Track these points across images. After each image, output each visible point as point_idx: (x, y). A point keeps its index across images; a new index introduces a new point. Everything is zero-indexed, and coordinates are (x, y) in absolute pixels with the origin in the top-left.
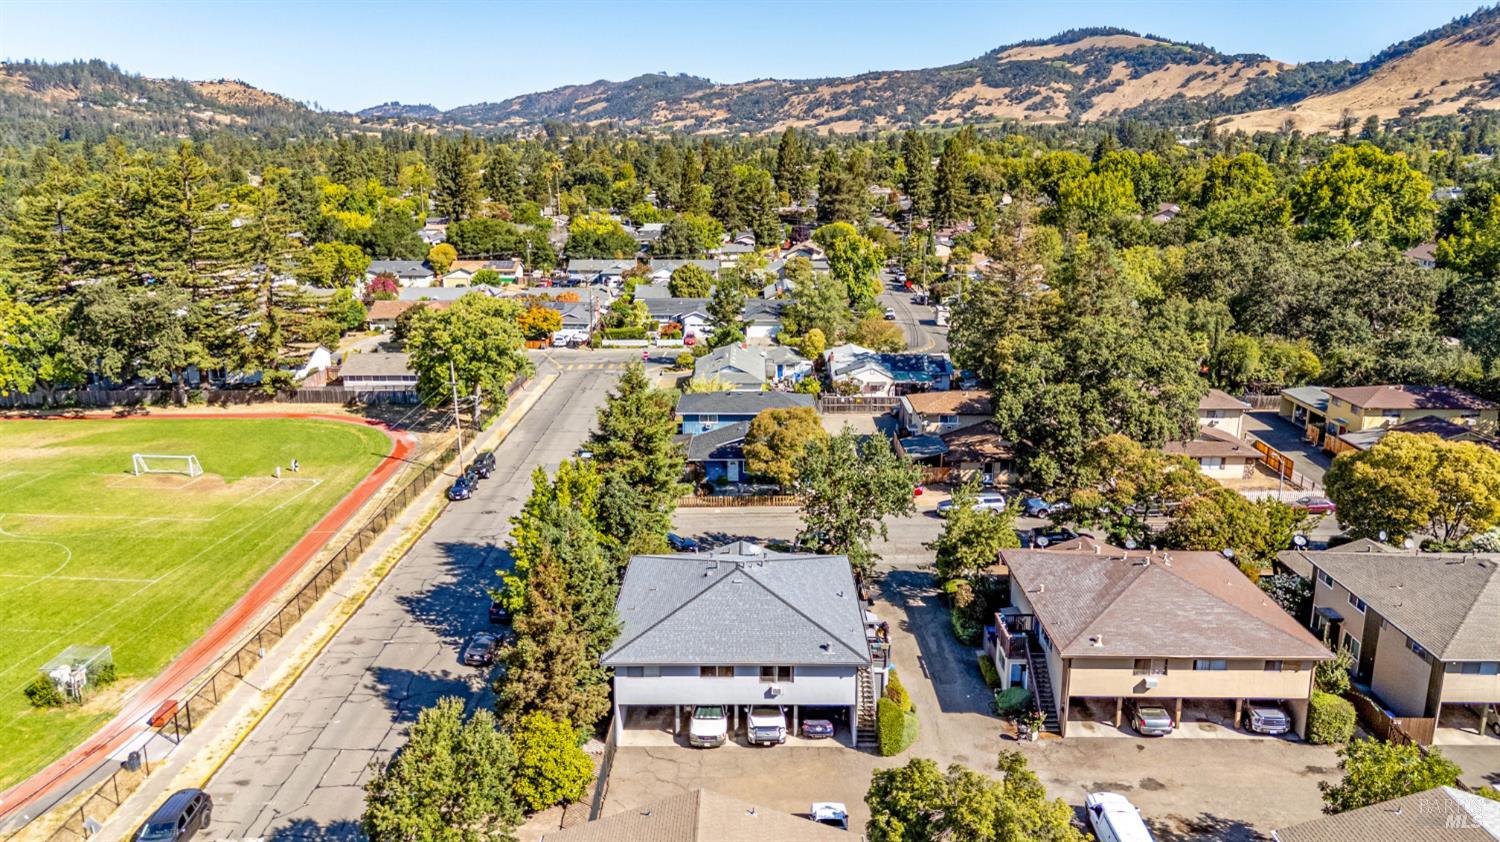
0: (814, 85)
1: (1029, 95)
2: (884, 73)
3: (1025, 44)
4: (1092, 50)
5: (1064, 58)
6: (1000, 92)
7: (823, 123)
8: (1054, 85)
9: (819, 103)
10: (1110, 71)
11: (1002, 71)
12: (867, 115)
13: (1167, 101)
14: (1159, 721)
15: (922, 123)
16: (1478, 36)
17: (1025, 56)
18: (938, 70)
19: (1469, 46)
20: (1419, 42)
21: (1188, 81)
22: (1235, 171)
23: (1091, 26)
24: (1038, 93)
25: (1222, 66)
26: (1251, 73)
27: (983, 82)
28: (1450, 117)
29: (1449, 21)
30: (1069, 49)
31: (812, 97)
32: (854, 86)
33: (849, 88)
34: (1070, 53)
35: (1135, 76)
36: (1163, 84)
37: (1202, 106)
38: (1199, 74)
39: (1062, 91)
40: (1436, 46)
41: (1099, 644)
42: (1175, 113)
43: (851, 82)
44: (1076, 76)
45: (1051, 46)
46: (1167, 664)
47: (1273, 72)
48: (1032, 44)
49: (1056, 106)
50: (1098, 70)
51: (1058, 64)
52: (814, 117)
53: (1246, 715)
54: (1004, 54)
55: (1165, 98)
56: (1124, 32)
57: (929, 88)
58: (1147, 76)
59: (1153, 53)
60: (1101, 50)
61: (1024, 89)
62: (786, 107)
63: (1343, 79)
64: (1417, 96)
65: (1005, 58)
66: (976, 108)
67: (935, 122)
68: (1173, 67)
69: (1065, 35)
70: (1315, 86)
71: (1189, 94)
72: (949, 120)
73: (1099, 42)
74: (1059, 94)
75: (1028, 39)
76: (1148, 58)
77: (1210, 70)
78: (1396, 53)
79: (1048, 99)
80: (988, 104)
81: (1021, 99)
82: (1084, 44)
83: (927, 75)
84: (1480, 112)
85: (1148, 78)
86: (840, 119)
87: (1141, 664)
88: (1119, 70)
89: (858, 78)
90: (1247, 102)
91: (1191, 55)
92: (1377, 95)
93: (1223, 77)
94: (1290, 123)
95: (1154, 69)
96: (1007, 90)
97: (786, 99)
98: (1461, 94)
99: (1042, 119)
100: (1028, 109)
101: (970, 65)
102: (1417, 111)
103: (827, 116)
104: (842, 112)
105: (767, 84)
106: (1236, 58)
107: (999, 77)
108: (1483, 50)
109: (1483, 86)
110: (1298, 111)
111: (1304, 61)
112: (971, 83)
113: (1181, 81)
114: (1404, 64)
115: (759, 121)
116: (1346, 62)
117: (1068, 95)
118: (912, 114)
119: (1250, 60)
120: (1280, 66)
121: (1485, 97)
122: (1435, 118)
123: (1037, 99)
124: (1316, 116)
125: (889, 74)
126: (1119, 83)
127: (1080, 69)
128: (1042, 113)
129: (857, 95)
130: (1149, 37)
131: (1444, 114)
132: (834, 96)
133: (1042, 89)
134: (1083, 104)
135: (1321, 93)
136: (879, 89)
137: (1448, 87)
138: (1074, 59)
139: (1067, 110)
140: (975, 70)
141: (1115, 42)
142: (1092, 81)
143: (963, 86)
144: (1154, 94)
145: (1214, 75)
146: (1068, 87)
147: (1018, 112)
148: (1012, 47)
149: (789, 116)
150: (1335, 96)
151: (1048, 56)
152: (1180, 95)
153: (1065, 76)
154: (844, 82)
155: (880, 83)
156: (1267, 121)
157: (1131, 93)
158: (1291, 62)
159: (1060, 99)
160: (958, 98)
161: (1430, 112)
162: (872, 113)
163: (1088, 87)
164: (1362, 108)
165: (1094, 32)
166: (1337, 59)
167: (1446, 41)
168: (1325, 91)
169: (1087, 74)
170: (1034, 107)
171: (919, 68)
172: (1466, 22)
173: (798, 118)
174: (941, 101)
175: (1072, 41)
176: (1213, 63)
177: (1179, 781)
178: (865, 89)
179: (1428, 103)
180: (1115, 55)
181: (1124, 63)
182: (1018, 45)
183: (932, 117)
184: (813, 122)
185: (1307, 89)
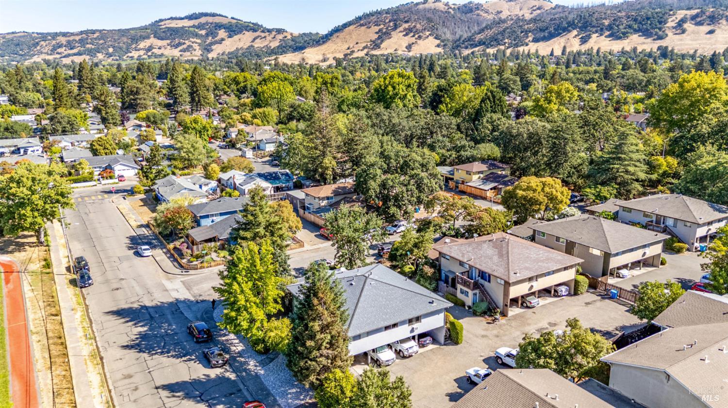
0: (55, 35)
1: (179, 44)
2: (97, 30)
3: (172, 19)
4: (207, 23)
5: (194, 26)
6: (165, 43)
7: (64, 57)
8: (191, 39)
9: (60, 46)
10: (218, 33)
11: (164, 32)
12: (91, 53)
13: (247, 49)
14: (534, 300)
15: (125, 57)
16: (366, 24)
17: (174, 24)
18: (128, 30)
19: (363, 28)
20: (345, 26)
21: (254, 39)
22: (334, 81)
23: (204, 11)
24: (184, 43)
25: (267, 33)
26: (280, 37)
27: (155, 37)
28: (363, 57)
29: (354, 18)
30: (196, 22)
31: (54, 42)
32: (80, 37)
33: (77, 38)
34: (197, 24)
35: (230, 36)
36: (243, 41)
37: (263, 51)
38: (258, 36)
39: (196, 43)
40: (352, 27)
41: (518, 275)
42: (253, 54)
43: (77, 35)
44: (202, 36)
45: (186, 20)
46: (537, 277)
47: (289, 37)
48: (176, 19)
49: (195, 50)
50: (212, 33)
51: (191, 29)
52: (58, 53)
53: (555, 291)
54: (162, 23)
55: (245, 47)
56: (220, 15)
57: (125, 39)
58: (235, 37)
59: (236, 26)
60: (211, 23)
61: (177, 41)
62: (38, 48)
63: (319, 41)
64: (348, 48)
65: (164, 25)
66: (153, 50)
67: (132, 57)
68: (246, 33)
69: (192, 15)
70: (309, 43)
71: (256, 46)
72: (140, 56)
73: (210, 19)
74: (195, 43)
75: (174, 16)
76: (235, 28)
77: (263, 35)
78: (337, 30)
79: (190, 46)
80: (160, 48)
81: (176, 46)
82: (203, 20)
83: (123, 32)
84: (373, 55)
85: (236, 37)
86: (75, 54)
87: (530, 279)
88: (222, 34)
89: (82, 33)
90: (283, 49)
91: (254, 28)
92: (333, 48)
93: (269, 38)
94: (303, 59)
95: (238, 33)
96: (169, 41)
97: (38, 44)
98: (364, 48)
99: (189, 56)
100: (181, 51)
101: (145, 28)
102: (350, 55)
103: (66, 53)
104: (75, 51)
105: (23, 34)
106: (273, 30)
107: (163, 35)
108: (368, 30)
109: (371, 45)
110: (305, 54)
111: (301, 33)
112: (148, 38)
113: (251, 40)
114: (341, 35)
115: (22, 55)
116: (317, 34)
117: (200, 45)
118: (117, 52)
119: (279, 31)
120: (291, 34)
121: (372, 49)
122: (357, 58)
123: (185, 46)
124: (312, 56)
125: (100, 31)
126: (223, 40)
127: (203, 32)
128: (188, 54)
129: (82, 42)
130: (232, 18)
131: (360, 56)
132: (69, 42)
133: (186, 42)
134: (207, 49)
135: (311, 47)
136: (95, 39)
137: (359, 45)
138: (200, 27)
139: (200, 52)
140: (149, 31)
141: (217, 20)
142: (210, 38)
143: (144, 38)
144: (240, 45)
145: (265, 37)
146: (199, 41)
147: (176, 53)
148: (166, 20)
149: (42, 53)
150: (317, 48)
151: (185, 25)
152: (252, 46)
153: (197, 35)
154: (72, 34)
155: (95, 36)
156: (294, 59)
157: (230, 45)
158: (296, 33)
159: (196, 46)
160: (142, 45)
161: (355, 55)
162: (94, 52)
163: (208, 41)
164: (329, 53)
165: (206, 15)
166: (314, 32)
167: (355, 26)
168: (313, 46)
169: (207, 35)
170: (184, 51)
171: (117, 28)
172: (360, 18)
173: (48, 54)
174: (133, 46)
175: (196, 18)
176: (263, 31)
177: (558, 321)
178: (87, 39)
179: (353, 52)
180: (219, 26)
181: (223, 30)
182: (169, 19)
183: (130, 55)
184: (58, 56)
185: (306, 44)
